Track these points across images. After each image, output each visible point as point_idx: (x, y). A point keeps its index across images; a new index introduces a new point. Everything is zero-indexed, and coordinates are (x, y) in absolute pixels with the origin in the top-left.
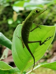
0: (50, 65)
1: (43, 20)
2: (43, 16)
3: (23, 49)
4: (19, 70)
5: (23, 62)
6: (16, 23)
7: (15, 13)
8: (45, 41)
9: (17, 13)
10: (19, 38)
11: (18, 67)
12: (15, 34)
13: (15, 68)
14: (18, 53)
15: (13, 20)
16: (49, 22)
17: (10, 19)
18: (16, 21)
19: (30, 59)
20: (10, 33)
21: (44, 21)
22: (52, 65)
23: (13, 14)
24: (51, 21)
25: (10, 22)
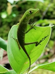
0: (47, 66)
1: (43, 12)
2: (43, 7)
3: (19, 51)
4: (15, 72)
5: (19, 64)
6: (11, 17)
7: (9, 4)
8: (41, 41)
9: (11, 4)
10: (14, 39)
11: (14, 69)
12: (10, 35)
13: (11, 70)
14: (13, 55)
15: (7, 13)
16: (49, 14)
17: (3, 12)
18: (11, 15)
19: (26, 61)
20: (4, 29)
21: (44, 14)
22: (50, 66)
23: (7, 6)
24: (52, 12)
25: (4, 16)
